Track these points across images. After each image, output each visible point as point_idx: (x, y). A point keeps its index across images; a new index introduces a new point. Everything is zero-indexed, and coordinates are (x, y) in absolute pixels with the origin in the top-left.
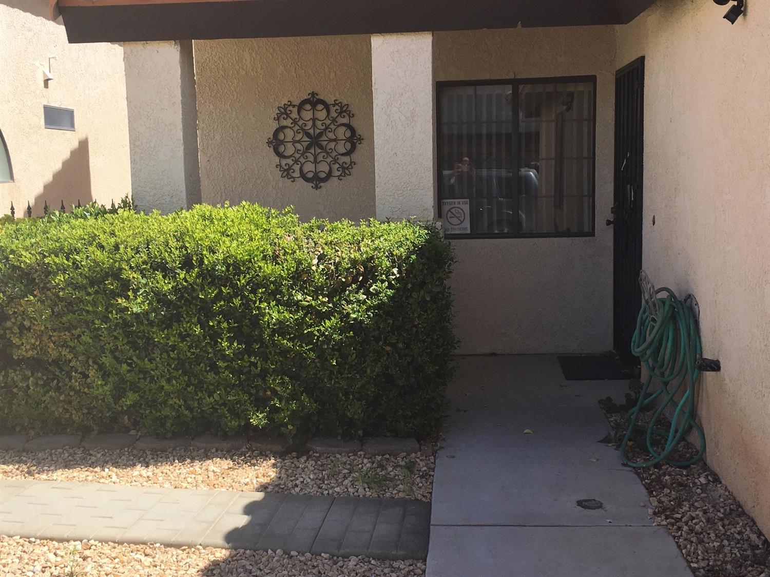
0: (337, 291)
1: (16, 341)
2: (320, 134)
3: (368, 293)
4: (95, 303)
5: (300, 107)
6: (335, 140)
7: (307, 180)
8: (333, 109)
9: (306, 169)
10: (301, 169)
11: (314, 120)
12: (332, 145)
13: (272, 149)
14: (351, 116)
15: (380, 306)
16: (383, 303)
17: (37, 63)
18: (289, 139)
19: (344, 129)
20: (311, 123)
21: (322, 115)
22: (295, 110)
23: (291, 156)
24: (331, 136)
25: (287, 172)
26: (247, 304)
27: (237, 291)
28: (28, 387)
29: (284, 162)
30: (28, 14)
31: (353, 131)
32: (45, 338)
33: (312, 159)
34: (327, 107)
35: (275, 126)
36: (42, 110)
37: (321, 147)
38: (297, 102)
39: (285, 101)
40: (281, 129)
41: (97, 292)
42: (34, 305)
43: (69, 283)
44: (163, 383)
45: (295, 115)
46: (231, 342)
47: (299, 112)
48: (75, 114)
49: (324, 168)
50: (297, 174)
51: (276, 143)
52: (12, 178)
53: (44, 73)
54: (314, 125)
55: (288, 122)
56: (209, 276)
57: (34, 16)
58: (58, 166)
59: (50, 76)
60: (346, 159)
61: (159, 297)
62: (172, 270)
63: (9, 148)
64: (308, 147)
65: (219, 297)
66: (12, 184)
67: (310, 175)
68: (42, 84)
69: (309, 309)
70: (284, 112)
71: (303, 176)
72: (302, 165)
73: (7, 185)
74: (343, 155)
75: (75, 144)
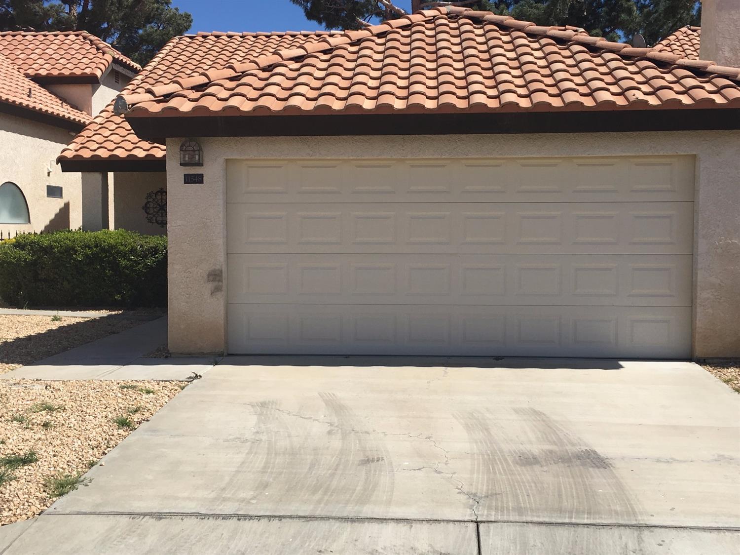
0: (145, 257)
1: (40, 272)
3: (155, 257)
4: (66, 258)
5: (156, 194)
7: (158, 223)
9: (158, 219)
10: (156, 219)
11: (161, 199)
13: (144, 211)
15: (159, 261)
16: (159, 260)
17: (45, 164)
18: (151, 207)
20: (160, 201)
22: (154, 195)
23: (152, 214)
25: (150, 221)
26: (115, 259)
27: (112, 255)
28: (43, 288)
29: (149, 216)
30: (42, 140)
32: (50, 271)
33: (160, 215)
35: (146, 201)
36: (46, 188)
37: (164, 210)
38: (155, 192)
39: (150, 191)
40: (148, 202)
41: (67, 255)
42: (46, 259)
43: (59, 252)
44: (88, 285)
45: (154, 197)
46: (109, 271)
47: (156, 196)
48: (63, 189)
50: (154, 221)
51: (146, 208)
52: (29, 221)
53: (48, 169)
54: (162, 201)
55: (151, 200)
56: (103, 250)
57: (44, 140)
58: (53, 217)
59: (51, 170)
61: (87, 256)
62: (91, 248)
63: (29, 207)
64: (159, 210)
65: (105, 257)
66: (29, 225)
67: (160, 222)
68: (47, 174)
69: (135, 262)
70: (149, 196)
71: (157, 222)
72: (156, 217)
73: (27, 225)
75: (62, 205)
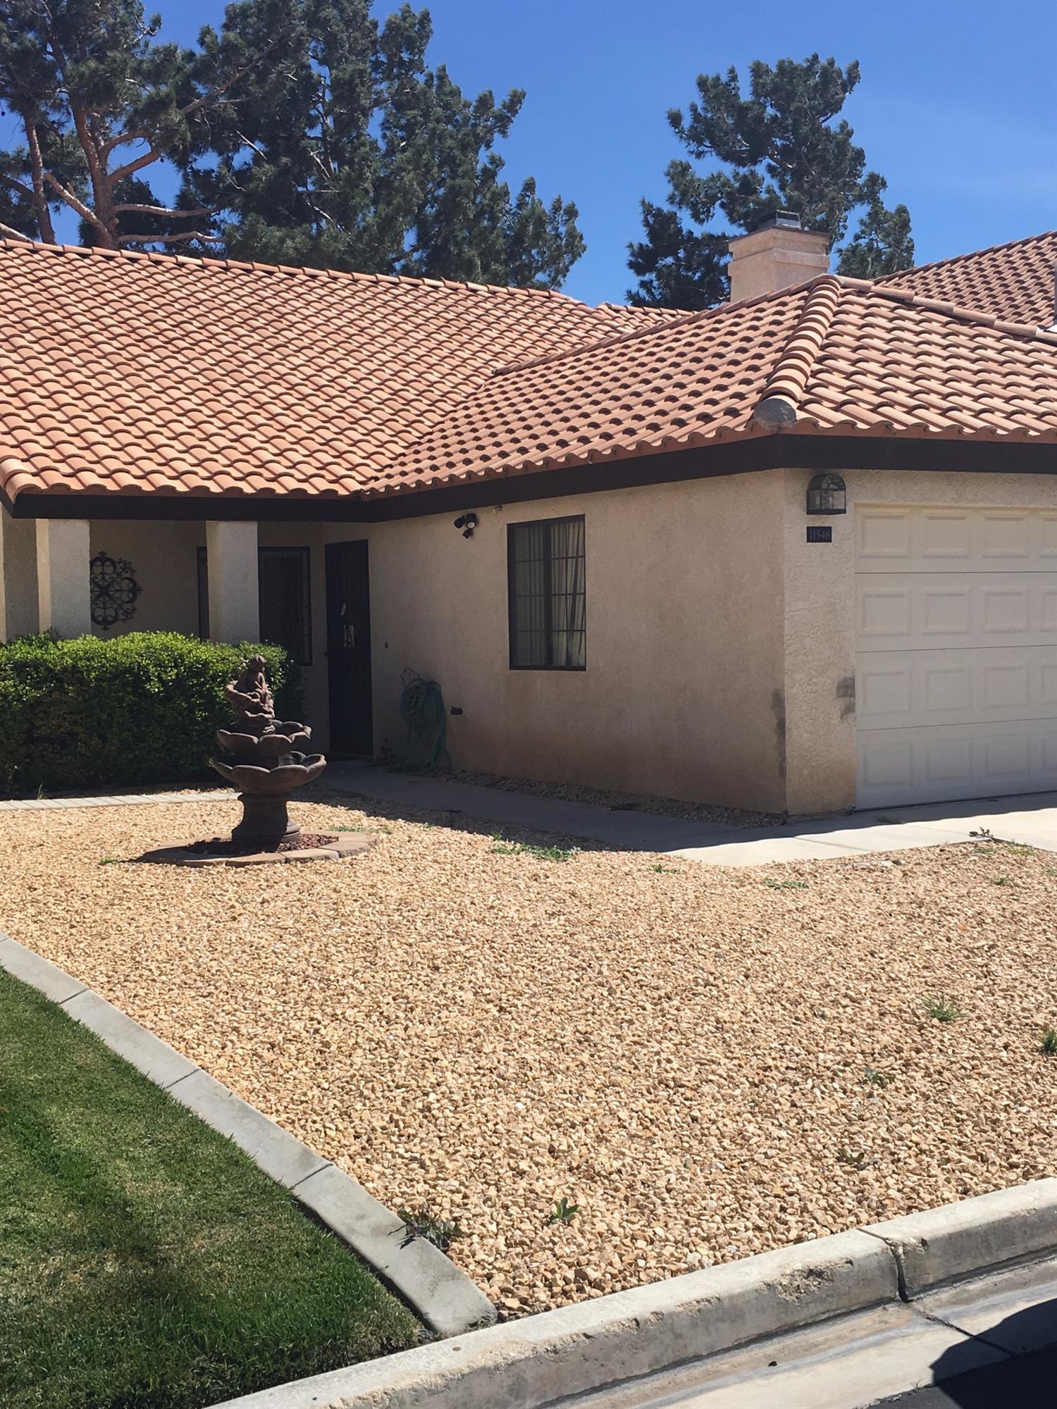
2: (109, 586)
5: (92, 564)
6: (120, 590)
7: (98, 622)
8: (118, 566)
9: (96, 614)
11: (103, 574)
12: (118, 594)
14: (133, 572)
19: (127, 581)
20: (100, 577)
21: (109, 570)
24: (117, 587)
31: (134, 583)
33: (101, 605)
34: (114, 564)
37: (109, 596)
49: (111, 612)
54: (103, 579)
60: (129, 606)
67: (100, 619)
71: (94, 619)
72: (93, 610)
74: (128, 602)
